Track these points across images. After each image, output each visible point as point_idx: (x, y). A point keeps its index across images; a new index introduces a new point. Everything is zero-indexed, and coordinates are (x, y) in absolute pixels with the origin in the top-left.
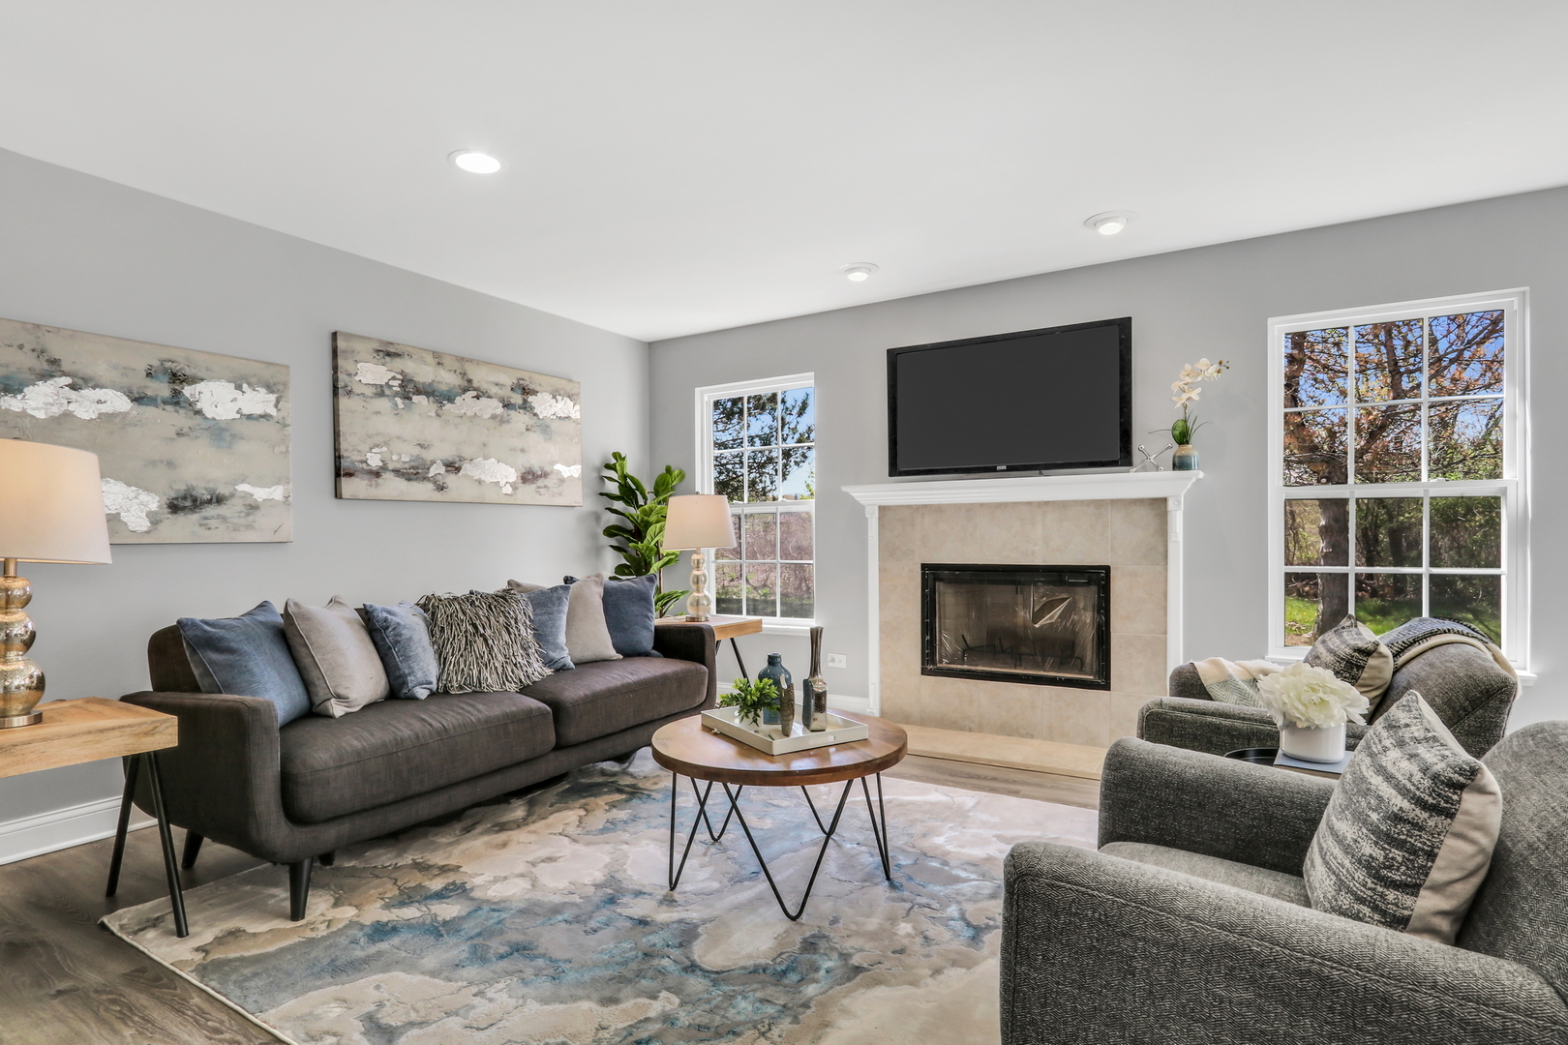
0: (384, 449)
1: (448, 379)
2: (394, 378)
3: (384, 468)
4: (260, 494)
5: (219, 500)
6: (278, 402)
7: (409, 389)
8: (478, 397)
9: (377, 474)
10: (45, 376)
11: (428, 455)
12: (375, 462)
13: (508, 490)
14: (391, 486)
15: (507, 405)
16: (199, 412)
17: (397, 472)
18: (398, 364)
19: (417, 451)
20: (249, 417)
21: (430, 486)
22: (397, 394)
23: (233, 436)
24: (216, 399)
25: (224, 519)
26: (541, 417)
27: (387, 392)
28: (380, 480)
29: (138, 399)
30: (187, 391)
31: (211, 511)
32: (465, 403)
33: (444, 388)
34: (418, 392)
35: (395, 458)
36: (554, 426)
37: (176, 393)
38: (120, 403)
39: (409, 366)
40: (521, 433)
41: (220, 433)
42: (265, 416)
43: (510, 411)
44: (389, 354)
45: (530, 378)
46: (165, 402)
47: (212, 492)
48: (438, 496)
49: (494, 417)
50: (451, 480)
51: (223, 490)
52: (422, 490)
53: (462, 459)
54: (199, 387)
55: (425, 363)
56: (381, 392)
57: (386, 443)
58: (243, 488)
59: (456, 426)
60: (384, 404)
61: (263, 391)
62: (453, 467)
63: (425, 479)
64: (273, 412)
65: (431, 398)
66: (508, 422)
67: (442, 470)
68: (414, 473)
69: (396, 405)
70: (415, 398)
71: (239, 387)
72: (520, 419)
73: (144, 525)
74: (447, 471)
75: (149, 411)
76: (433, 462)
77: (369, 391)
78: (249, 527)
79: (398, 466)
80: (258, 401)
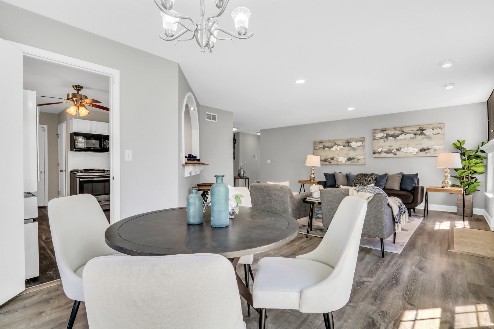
0: (382, 148)
1: (397, 132)
2: (384, 135)
3: (382, 152)
4: (360, 158)
5: (354, 159)
6: (362, 143)
7: (387, 136)
8: (406, 134)
9: (380, 153)
10: (335, 145)
11: (392, 148)
12: (380, 151)
13: (415, 153)
14: (383, 155)
15: (415, 134)
16: (351, 147)
17: (384, 152)
18: (385, 132)
19: (389, 148)
20: (358, 146)
21: (392, 154)
22: (385, 138)
23: (356, 149)
24: (354, 144)
25: (354, 161)
26: (427, 135)
27: (383, 138)
28: (381, 154)
29: (344, 146)
30: (350, 144)
31: (353, 160)
32: (403, 136)
33: (396, 134)
34: (390, 136)
35: (384, 150)
36: (432, 137)
37: (349, 145)
38: (342, 147)
39: (388, 132)
40: (420, 140)
41: (354, 149)
42: (361, 146)
43: (416, 136)
44: (383, 131)
45: (424, 127)
46: (347, 146)
47: (353, 158)
48: (395, 156)
49: (411, 138)
50: (398, 153)
51: (354, 157)
52: (391, 155)
53: (401, 148)
54: (351, 143)
55: (392, 130)
56: (381, 138)
57: (382, 147)
58: (357, 157)
59: (399, 141)
60: (382, 140)
61: (360, 142)
62: (398, 150)
63: (391, 153)
64: (362, 145)
65: (393, 137)
66: (416, 138)
67: (396, 151)
68: (389, 152)
69: (385, 140)
70: (389, 138)
71: (357, 142)
72: (419, 137)
73: (345, 162)
74: (397, 151)
75: (345, 148)
76: (393, 150)
77: (379, 139)
78: (358, 162)
79: (385, 151)
80: (360, 144)
